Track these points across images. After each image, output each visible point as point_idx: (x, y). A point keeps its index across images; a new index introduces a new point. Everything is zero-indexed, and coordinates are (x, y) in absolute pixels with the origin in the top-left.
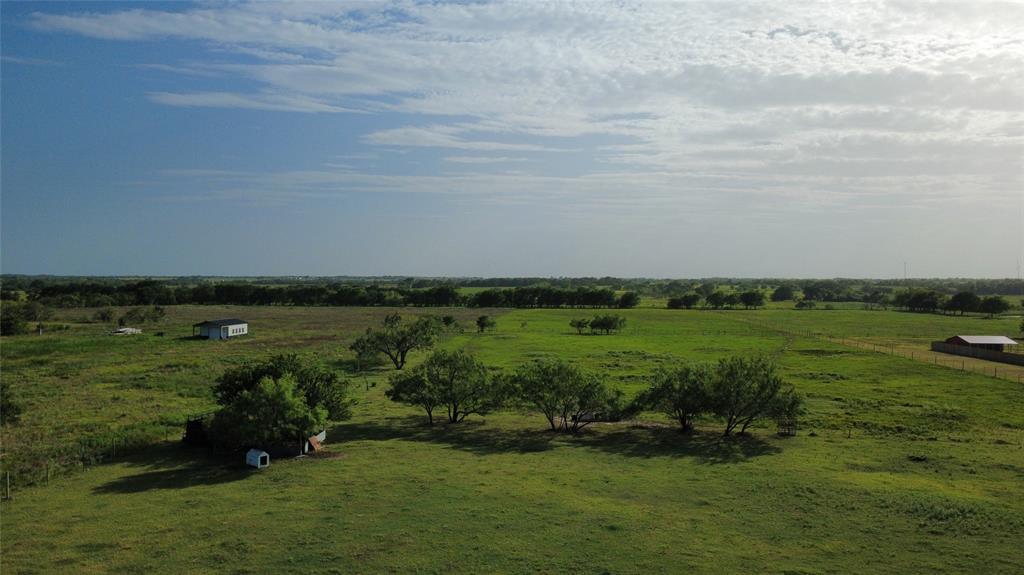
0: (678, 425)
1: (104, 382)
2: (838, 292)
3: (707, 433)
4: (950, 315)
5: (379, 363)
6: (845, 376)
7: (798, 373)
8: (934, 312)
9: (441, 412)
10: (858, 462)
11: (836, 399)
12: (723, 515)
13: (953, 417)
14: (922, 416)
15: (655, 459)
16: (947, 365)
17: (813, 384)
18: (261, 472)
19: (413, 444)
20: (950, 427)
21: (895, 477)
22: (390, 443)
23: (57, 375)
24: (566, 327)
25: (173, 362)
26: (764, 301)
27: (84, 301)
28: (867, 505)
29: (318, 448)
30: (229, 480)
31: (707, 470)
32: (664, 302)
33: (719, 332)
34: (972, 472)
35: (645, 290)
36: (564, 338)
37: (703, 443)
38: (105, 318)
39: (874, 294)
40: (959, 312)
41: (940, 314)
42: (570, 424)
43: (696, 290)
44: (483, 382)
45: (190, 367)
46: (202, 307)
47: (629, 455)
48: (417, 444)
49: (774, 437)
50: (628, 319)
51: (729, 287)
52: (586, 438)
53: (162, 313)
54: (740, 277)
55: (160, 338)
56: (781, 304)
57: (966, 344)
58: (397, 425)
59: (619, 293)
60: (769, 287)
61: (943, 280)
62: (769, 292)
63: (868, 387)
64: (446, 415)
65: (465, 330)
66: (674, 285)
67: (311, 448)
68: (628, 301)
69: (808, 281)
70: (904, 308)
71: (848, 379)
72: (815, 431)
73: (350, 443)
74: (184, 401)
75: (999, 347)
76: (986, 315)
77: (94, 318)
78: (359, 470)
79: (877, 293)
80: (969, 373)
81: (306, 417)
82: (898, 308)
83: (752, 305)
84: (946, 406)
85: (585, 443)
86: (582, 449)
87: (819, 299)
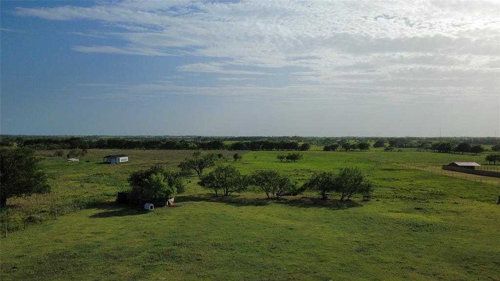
0: (321, 197)
1: (73, 180)
2: (406, 143)
3: (334, 200)
4: (457, 154)
5: (190, 173)
6: (399, 179)
7: (378, 178)
8: (450, 153)
9: (221, 192)
10: (393, 210)
11: (392, 188)
12: (334, 226)
13: (440, 194)
14: (427, 194)
15: (310, 208)
16: (446, 175)
17: (384, 182)
18: (151, 211)
19: (210, 203)
20: (437, 198)
21: (407, 214)
22: (201, 202)
23: (50, 178)
24: (275, 159)
25: (99, 173)
26: (369, 147)
27: (46, 147)
28: (392, 223)
29: (171, 204)
30: (139, 214)
31: (330, 212)
32: (322, 148)
33: (346, 161)
34: (439, 213)
35: (313, 142)
36: (274, 164)
37: (331, 203)
38: (59, 154)
39: (423, 145)
40: (461, 153)
41: (452, 153)
42: (275, 196)
43: (338, 142)
44: (239, 178)
45: (107, 175)
46: (101, 150)
47: (300, 207)
48: (212, 203)
49: (362, 201)
50: (304, 155)
51: (354, 141)
52: (282, 201)
53: (86, 153)
54: (360, 136)
55: (88, 163)
56: (378, 149)
57: (458, 166)
58: (202, 196)
59: (300, 144)
60: (373, 141)
61: (458, 138)
62: (373, 143)
63: (407, 183)
64: (223, 193)
65: (228, 160)
66: (327, 140)
67: (169, 204)
68: (305, 147)
69: (392, 138)
70: (436, 151)
71: (400, 180)
72: (379, 199)
73: (185, 202)
74: (110, 188)
75: (473, 167)
76: (474, 154)
77: (54, 155)
78: (190, 211)
79: (424, 143)
80: (455, 178)
81: (169, 190)
82: (433, 151)
83: (363, 149)
84: (438, 190)
85: (281, 203)
86: (280, 205)
87: (396, 147)
